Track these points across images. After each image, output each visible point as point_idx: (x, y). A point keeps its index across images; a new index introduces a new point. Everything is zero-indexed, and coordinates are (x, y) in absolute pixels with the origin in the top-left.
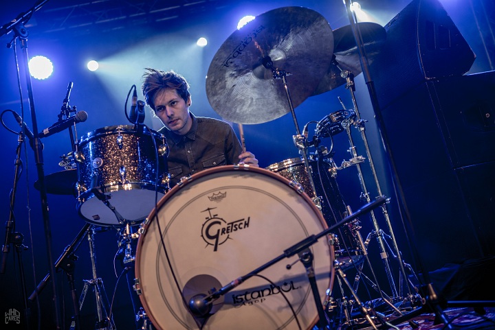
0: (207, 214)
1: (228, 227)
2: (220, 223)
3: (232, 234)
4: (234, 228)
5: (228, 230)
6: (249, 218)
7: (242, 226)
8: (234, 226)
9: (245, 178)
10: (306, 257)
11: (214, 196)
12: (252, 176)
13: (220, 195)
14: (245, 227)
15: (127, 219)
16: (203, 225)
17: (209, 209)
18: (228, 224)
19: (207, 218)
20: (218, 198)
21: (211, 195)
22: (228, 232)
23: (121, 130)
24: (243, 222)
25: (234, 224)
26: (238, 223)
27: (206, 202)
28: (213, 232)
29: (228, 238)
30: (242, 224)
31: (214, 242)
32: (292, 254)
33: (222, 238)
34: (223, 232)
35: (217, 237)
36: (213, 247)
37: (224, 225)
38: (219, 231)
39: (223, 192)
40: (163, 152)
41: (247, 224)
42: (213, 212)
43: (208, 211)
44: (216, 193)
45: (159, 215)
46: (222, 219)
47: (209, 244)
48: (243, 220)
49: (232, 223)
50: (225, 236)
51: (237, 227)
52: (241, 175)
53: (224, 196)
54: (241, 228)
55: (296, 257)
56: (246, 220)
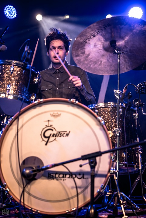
0: (47, 124)
1: (57, 134)
2: (52, 130)
3: (58, 138)
4: (60, 135)
5: (56, 135)
6: (69, 132)
7: (65, 135)
8: (60, 134)
9: (74, 108)
10: (92, 162)
11: (54, 114)
12: (78, 108)
13: (57, 114)
14: (66, 136)
15: (7, 114)
16: (43, 129)
17: (49, 121)
18: (57, 132)
19: (46, 126)
20: (56, 116)
21: (52, 113)
22: (56, 136)
23: (14, 63)
24: (66, 133)
25: (61, 133)
26: (63, 133)
27: (48, 117)
28: (47, 134)
29: (55, 140)
30: (64, 134)
31: (46, 140)
32: (86, 159)
33: (52, 139)
34: (53, 136)
35: (49, 137)
36: (45, 143)
37: (55, 132)
38: (51, 134)
39: (59, 113)
40: (36, 81)
41: (67, 135)
42: (50, 123)
43: (48, 122)
44: (56, 113)
45: (20, 117)
46: (54, 128)
47: (43, 140)
48: (66, 132)
49: (59, 132)
50: (54, 138)
51: (62, 135)
52: (72, 106)
53: (59, 116)
54: (63, 136)
55: (87, 161)
56: (68, 132)
